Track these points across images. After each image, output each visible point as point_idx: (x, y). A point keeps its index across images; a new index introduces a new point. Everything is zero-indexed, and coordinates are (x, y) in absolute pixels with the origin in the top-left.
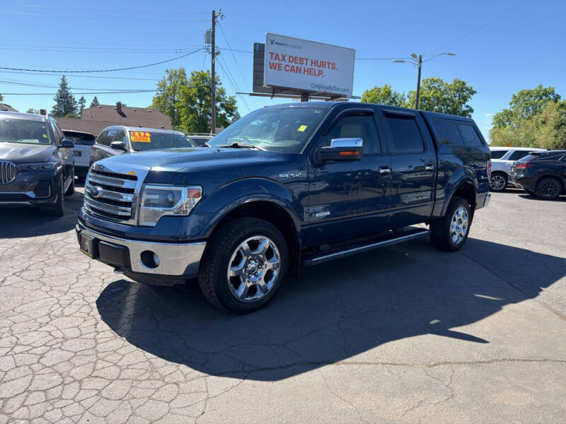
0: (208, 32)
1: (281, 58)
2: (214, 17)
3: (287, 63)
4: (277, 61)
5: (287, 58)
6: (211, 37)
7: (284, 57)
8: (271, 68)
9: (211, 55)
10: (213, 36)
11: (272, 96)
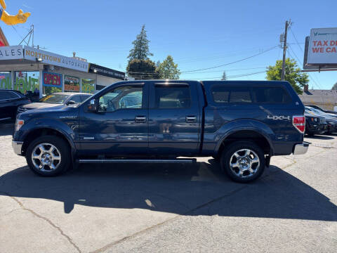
0: (281, 36)
1: (323, 43)
2: (287, 25)
3: (329, 46)
4: (320, 46)
5: (328, 43)
6: (284, 38)
7: (326, 43)
8: (314, 52)
9: (283, 50)
10: (285, 37)
11: (319, 71)
